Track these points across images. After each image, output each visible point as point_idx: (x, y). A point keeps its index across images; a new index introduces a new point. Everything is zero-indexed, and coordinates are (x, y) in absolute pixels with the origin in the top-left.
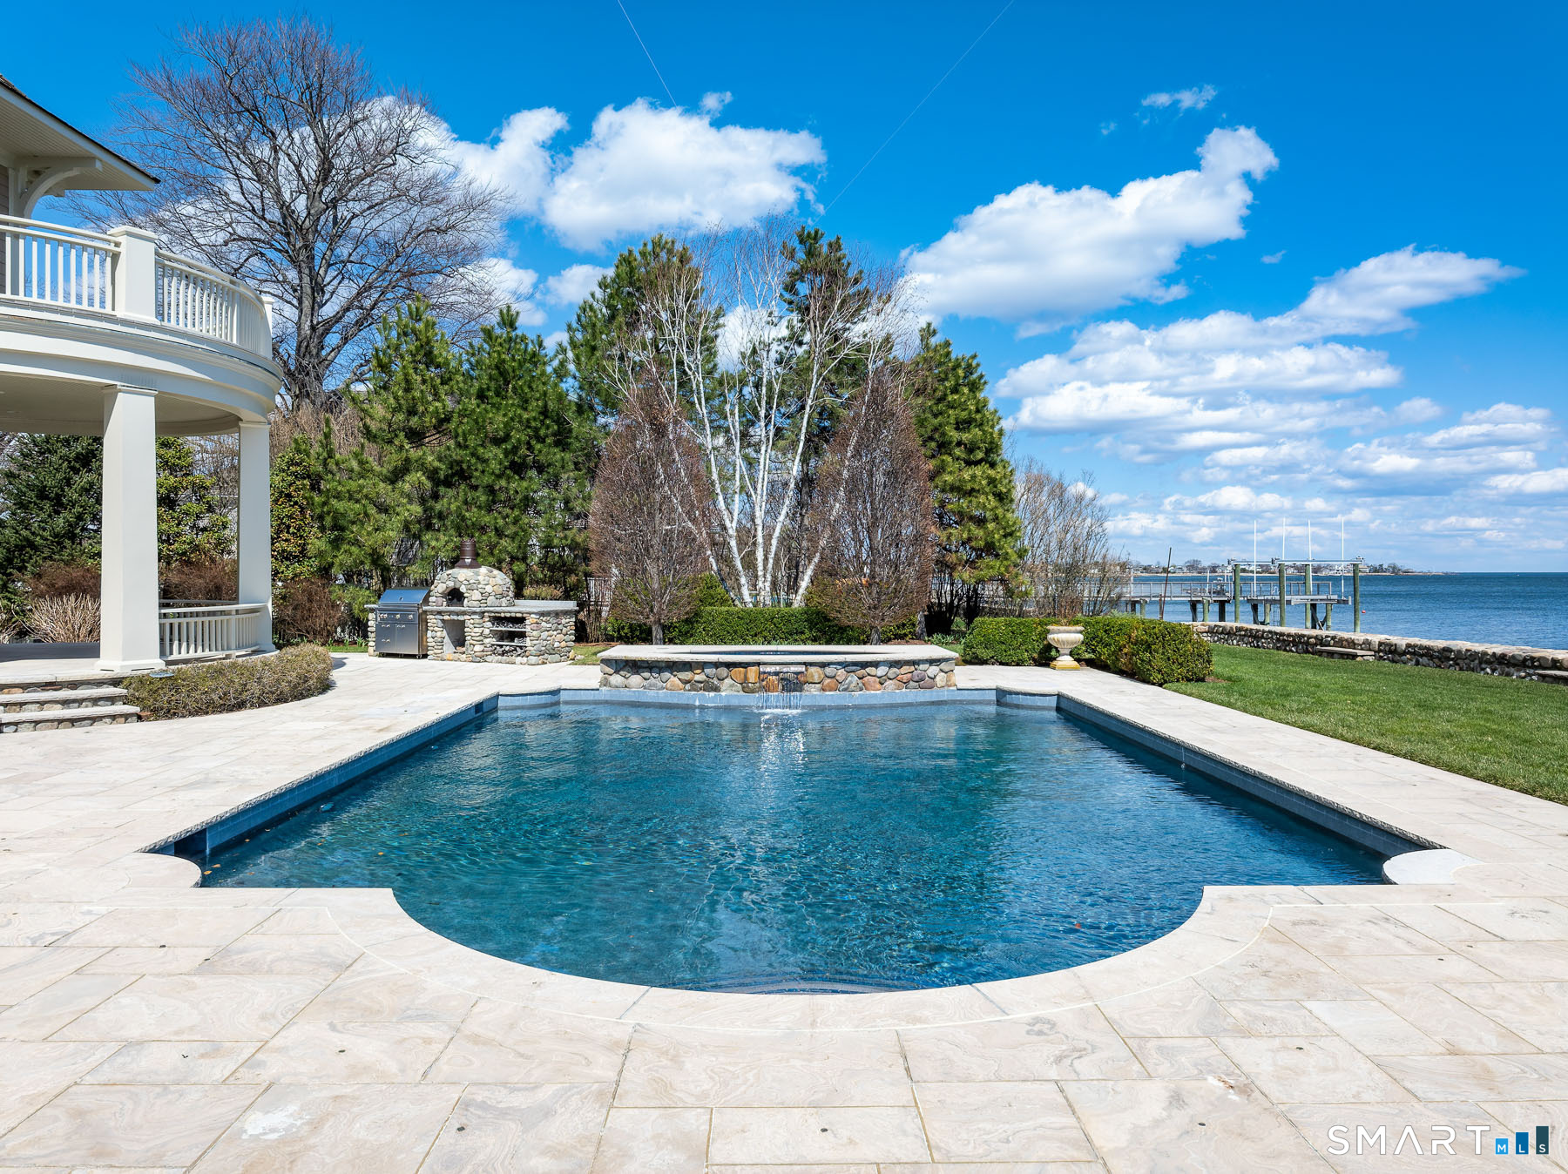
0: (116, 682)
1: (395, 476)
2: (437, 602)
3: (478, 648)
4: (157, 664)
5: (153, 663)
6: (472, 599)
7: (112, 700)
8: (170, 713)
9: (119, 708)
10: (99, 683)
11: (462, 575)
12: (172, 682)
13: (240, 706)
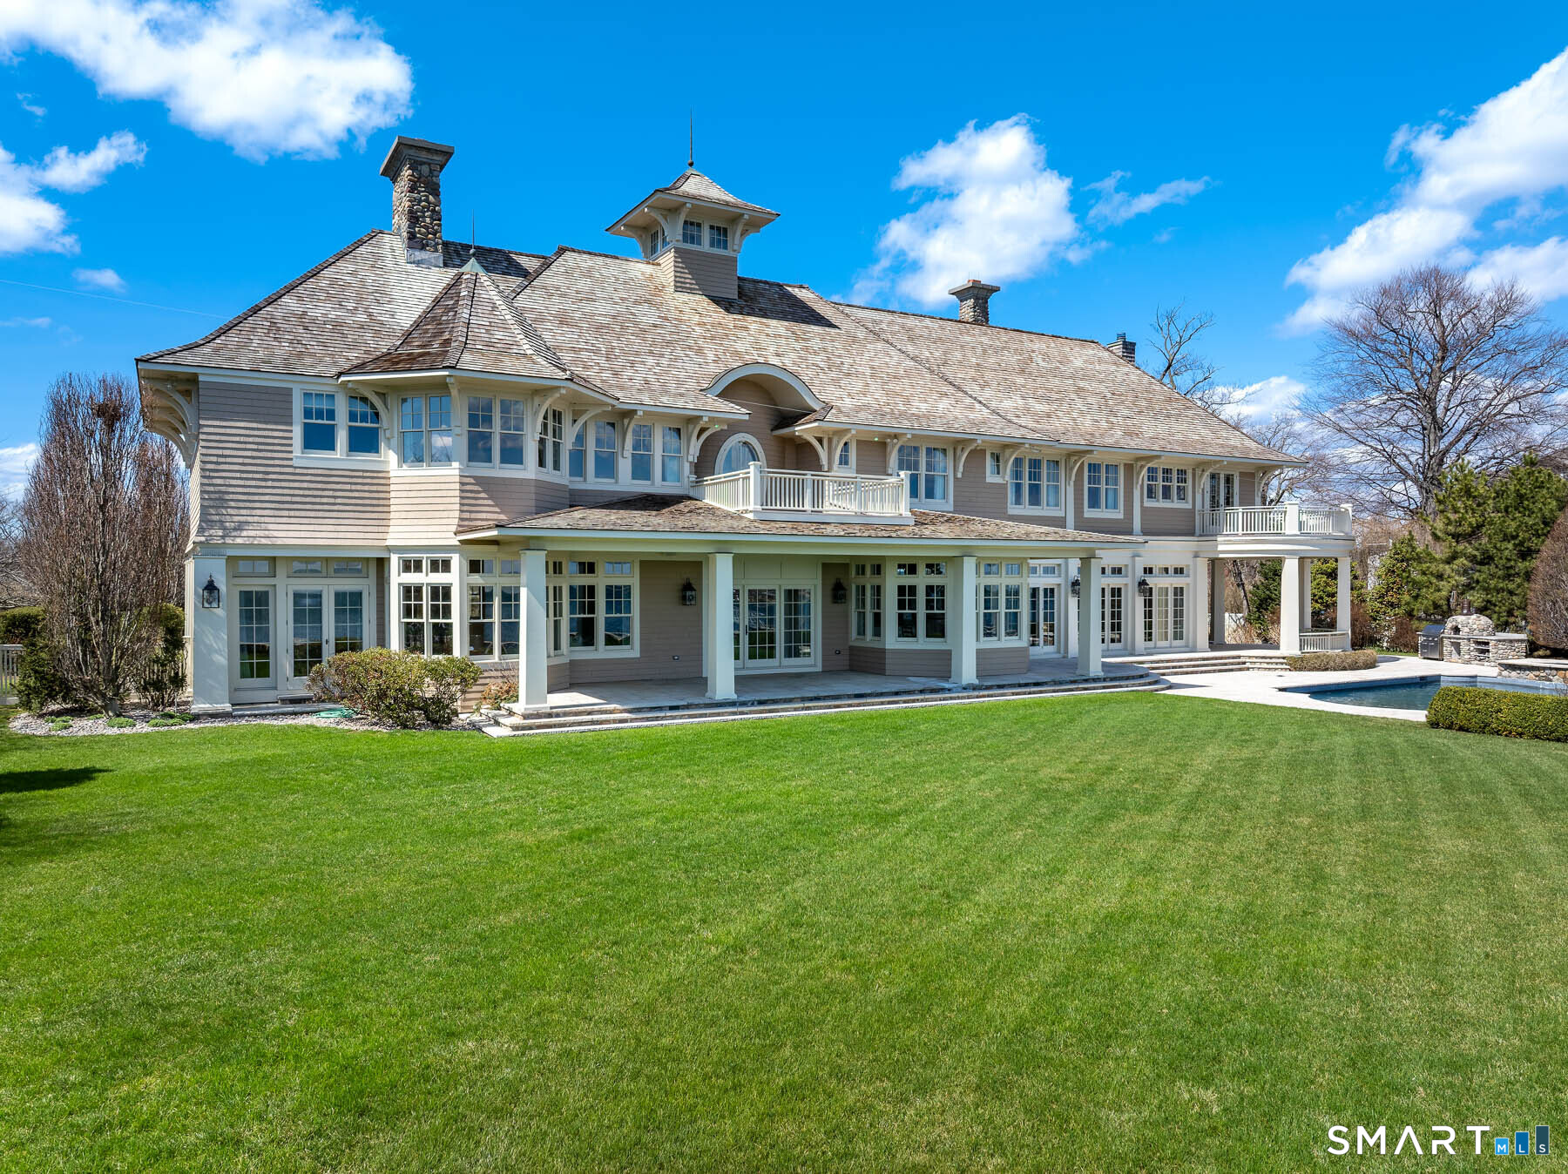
0: (1284, 658)
1: (1449, 561)
2: (1448, 632)
3: (1467, 657)
4: (1299, 653)
5: (1296, 652)
6: (1464, 631)
7: (1282, 663)
8: (1301, 670)
9: (1284, 666)
10: (1279, 658)
11: (1460, 619)
12: (1302, 659)
13: (1326, 669)
